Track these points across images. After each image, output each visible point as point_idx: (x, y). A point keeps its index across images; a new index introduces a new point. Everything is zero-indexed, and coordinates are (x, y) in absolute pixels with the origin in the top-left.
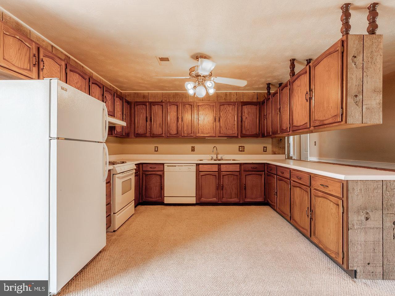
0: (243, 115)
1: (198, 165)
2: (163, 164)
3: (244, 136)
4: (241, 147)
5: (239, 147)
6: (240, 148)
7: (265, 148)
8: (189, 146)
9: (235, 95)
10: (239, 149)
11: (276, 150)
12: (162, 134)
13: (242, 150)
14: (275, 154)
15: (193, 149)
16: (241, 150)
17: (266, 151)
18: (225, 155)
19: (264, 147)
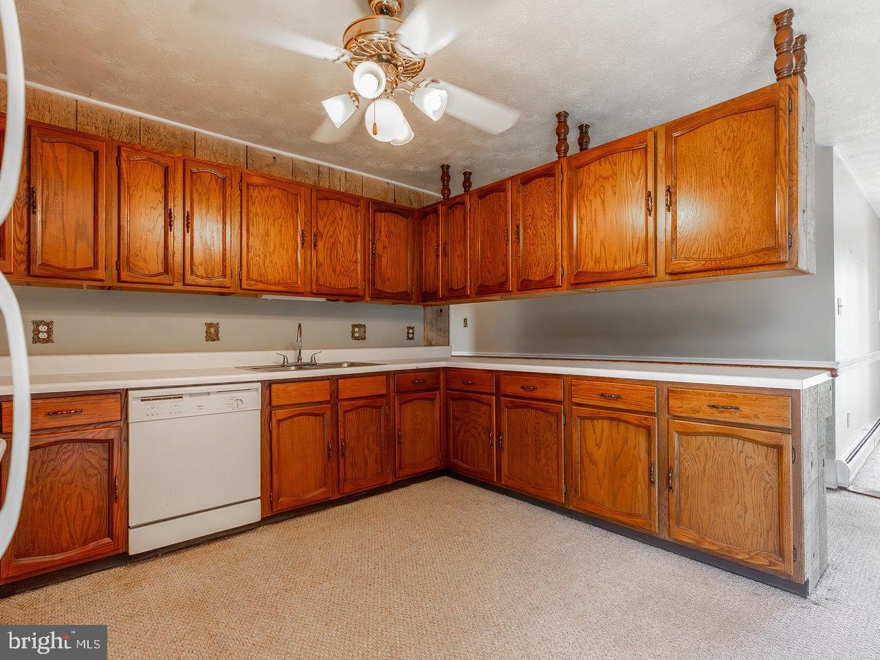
0: (377, 236)
1: (268, 385)
2: (123, 394)
3: (379, 296)
4: (359, 326)
5: (354, 326)
6: (357, 329)
7: (411, 331)
8: (195, 324)
9: (343, 179)
10: (353, 332)
11: (432, 335)
12: (96, 266)
13: (359, 335)
14: (430, 345)
15: (212, 334)
16: (357, 335)
17: (412, 338)
18: (324, 352)
19: (409, 328)
